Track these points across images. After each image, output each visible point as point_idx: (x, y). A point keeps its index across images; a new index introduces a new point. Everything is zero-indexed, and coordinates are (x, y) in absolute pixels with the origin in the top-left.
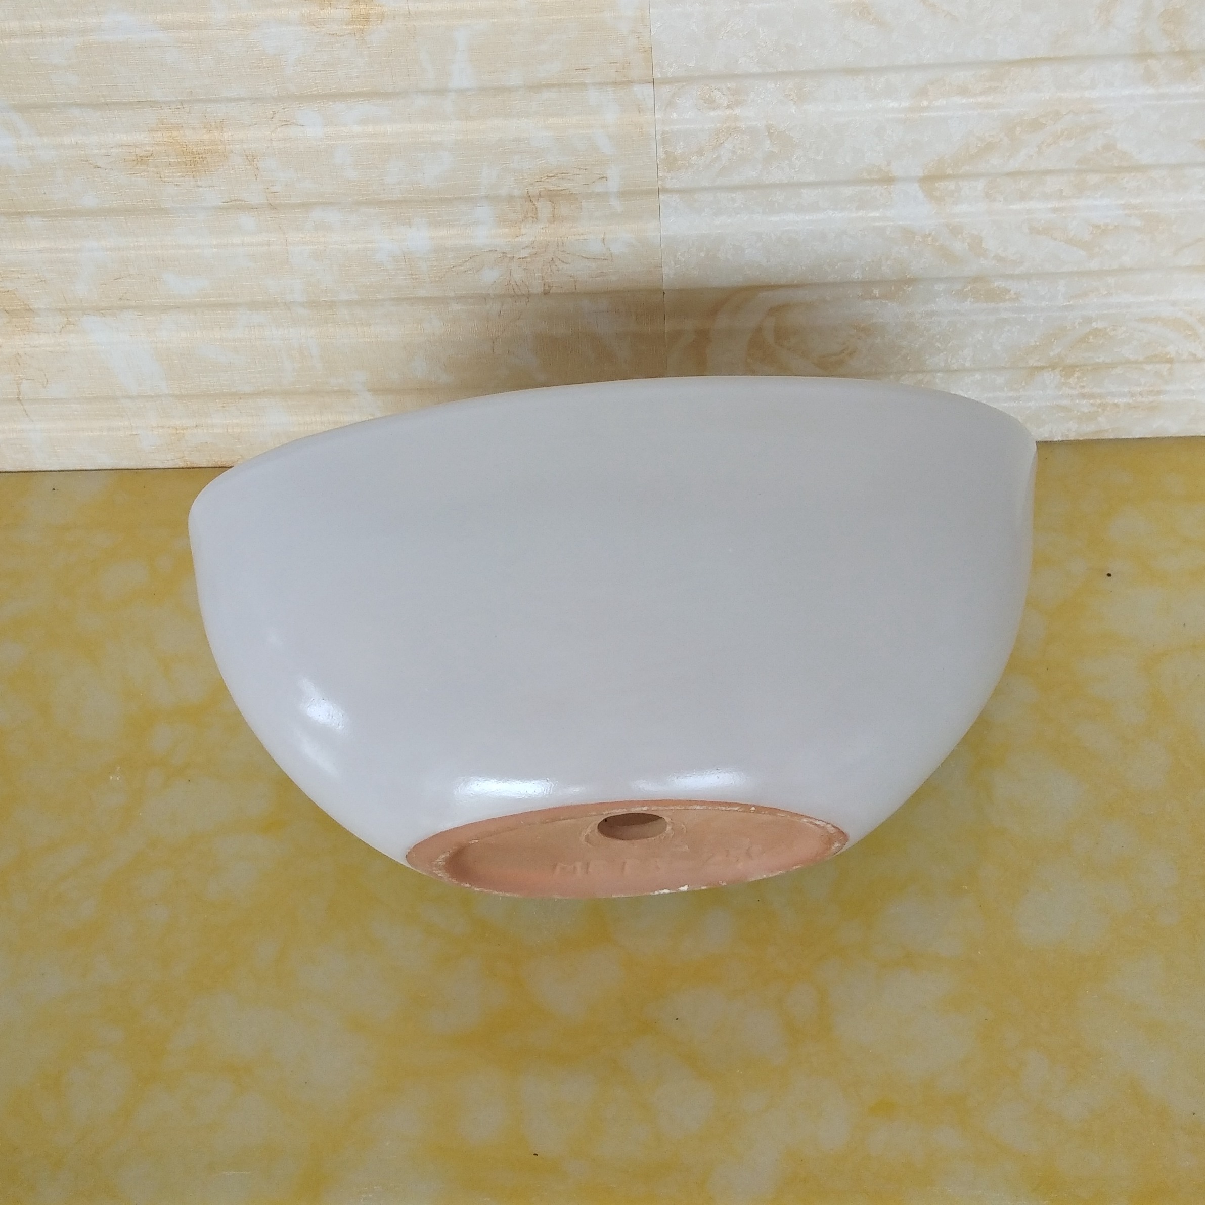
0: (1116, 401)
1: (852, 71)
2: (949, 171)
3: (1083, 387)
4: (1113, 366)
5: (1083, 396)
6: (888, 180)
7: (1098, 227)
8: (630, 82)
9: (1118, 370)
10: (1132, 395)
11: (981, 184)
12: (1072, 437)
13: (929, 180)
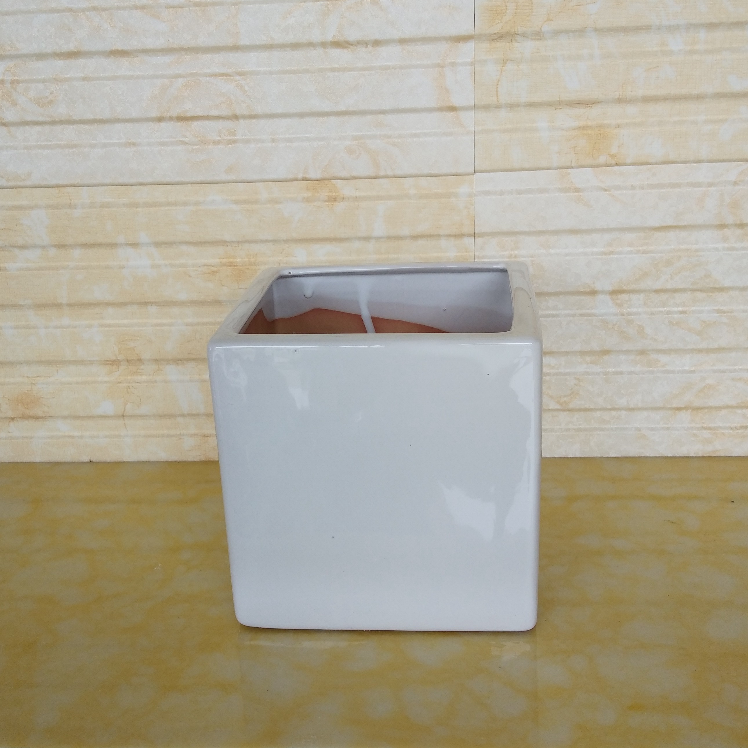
0: (723, 431)
2: (625, 288)
3: (703, 423)
4: (719, 408)
5: (704, 428)
6: (593, 293)
7: (704, 322)
8: (461, 236)
9: (723, 412)
10: (732, 429)
11: (642, 296)
12: (700, 455)
13: (614, 293)
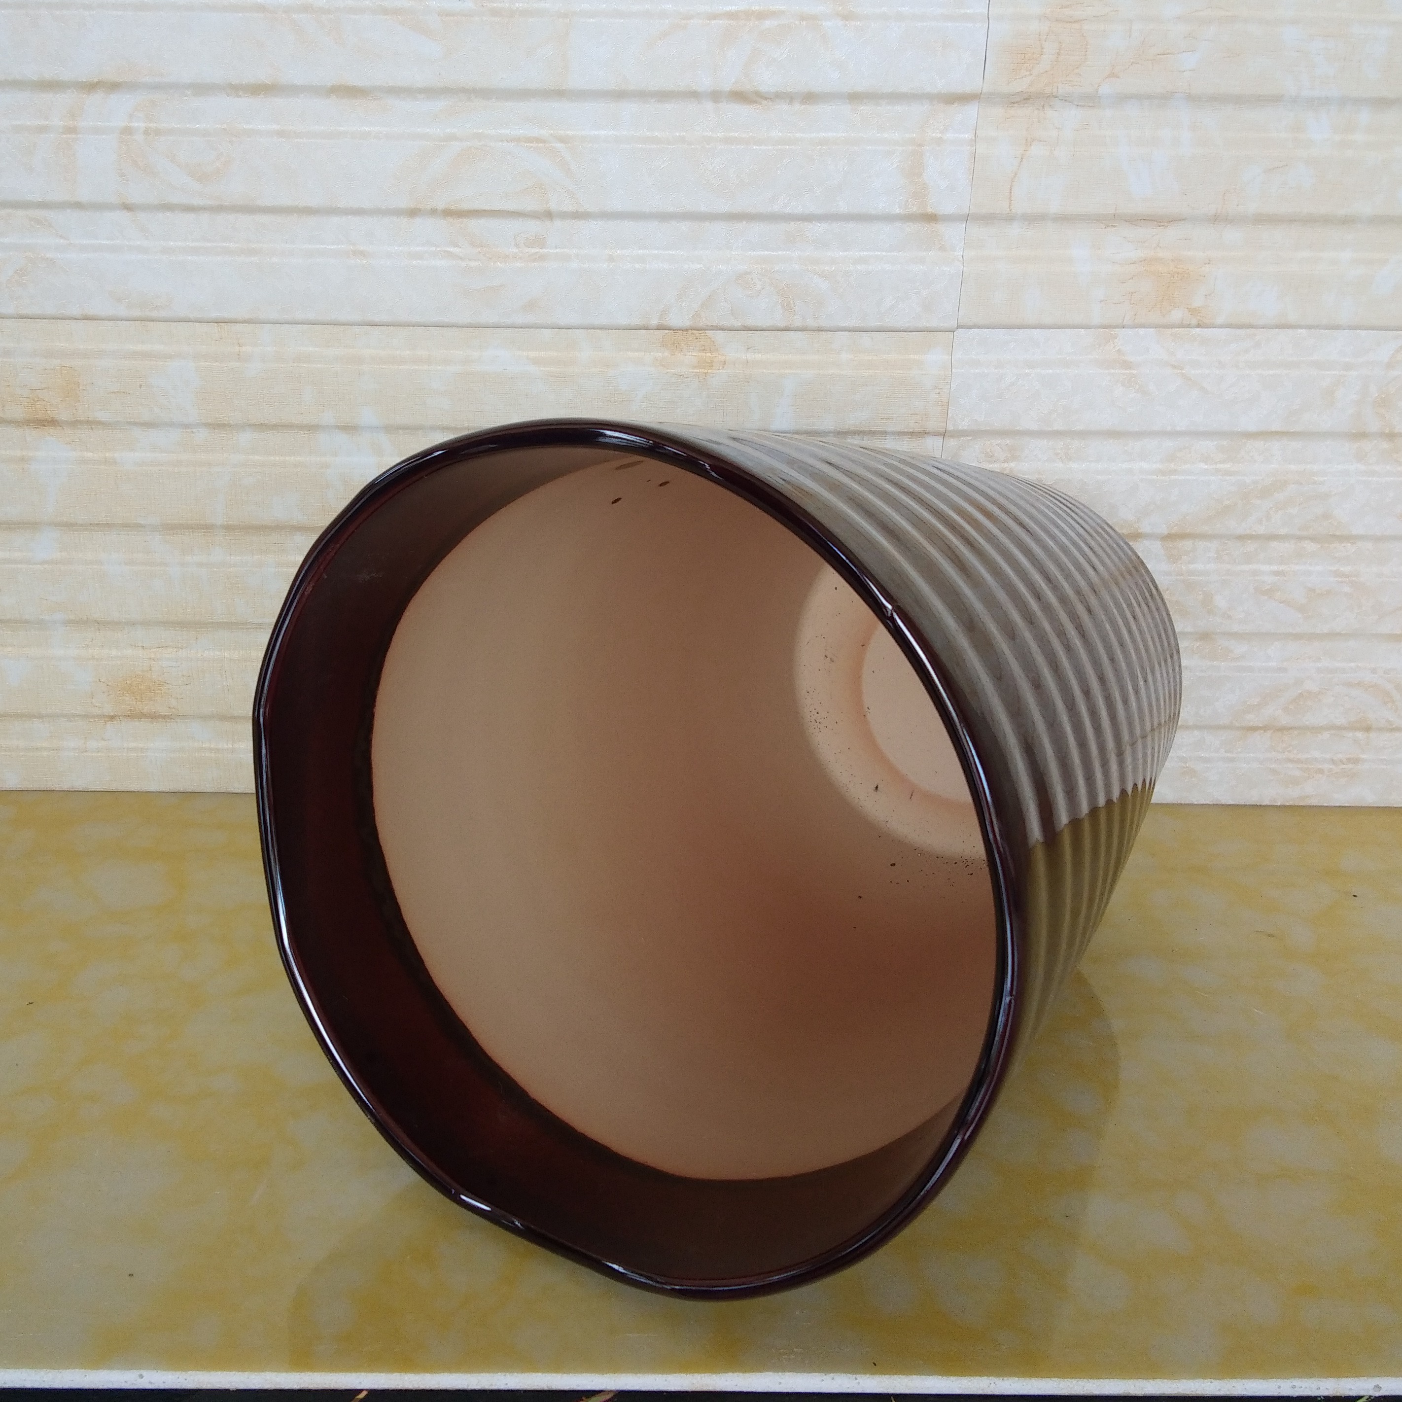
1: (1114, 434)
2: (1188, 530)
3: (1289, 752)
5: (1290, 761)
6: (1136, 536)
7: (1313, 591)
9: (1324, 736)
11: (1215, 544)
13: (1169, 538)
